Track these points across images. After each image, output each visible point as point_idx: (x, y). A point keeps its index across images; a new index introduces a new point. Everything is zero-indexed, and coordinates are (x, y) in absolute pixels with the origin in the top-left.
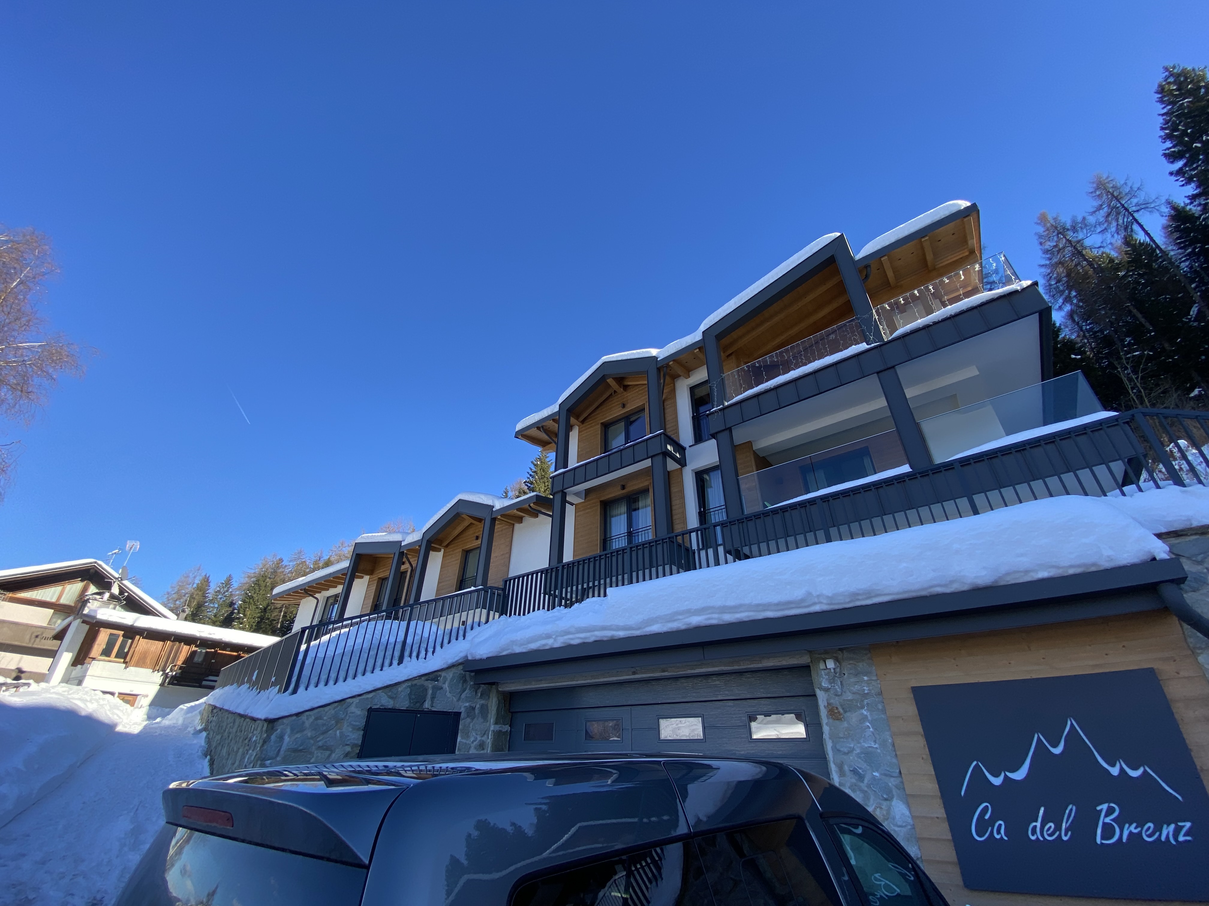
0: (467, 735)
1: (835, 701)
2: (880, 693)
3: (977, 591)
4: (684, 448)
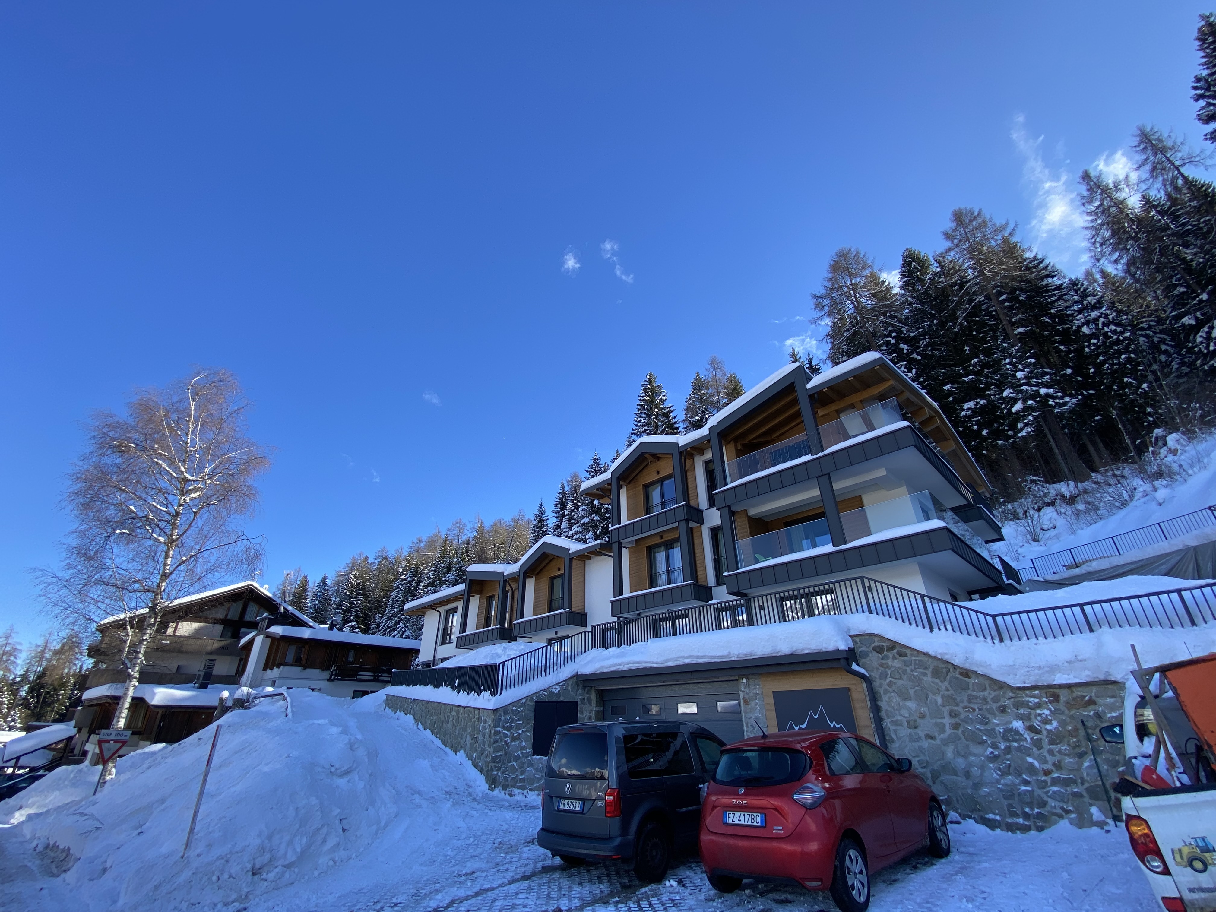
0: (582, 713)
1: (747, 696)
2: (762, 694)
3: (786, 656)
4: (702, 511)
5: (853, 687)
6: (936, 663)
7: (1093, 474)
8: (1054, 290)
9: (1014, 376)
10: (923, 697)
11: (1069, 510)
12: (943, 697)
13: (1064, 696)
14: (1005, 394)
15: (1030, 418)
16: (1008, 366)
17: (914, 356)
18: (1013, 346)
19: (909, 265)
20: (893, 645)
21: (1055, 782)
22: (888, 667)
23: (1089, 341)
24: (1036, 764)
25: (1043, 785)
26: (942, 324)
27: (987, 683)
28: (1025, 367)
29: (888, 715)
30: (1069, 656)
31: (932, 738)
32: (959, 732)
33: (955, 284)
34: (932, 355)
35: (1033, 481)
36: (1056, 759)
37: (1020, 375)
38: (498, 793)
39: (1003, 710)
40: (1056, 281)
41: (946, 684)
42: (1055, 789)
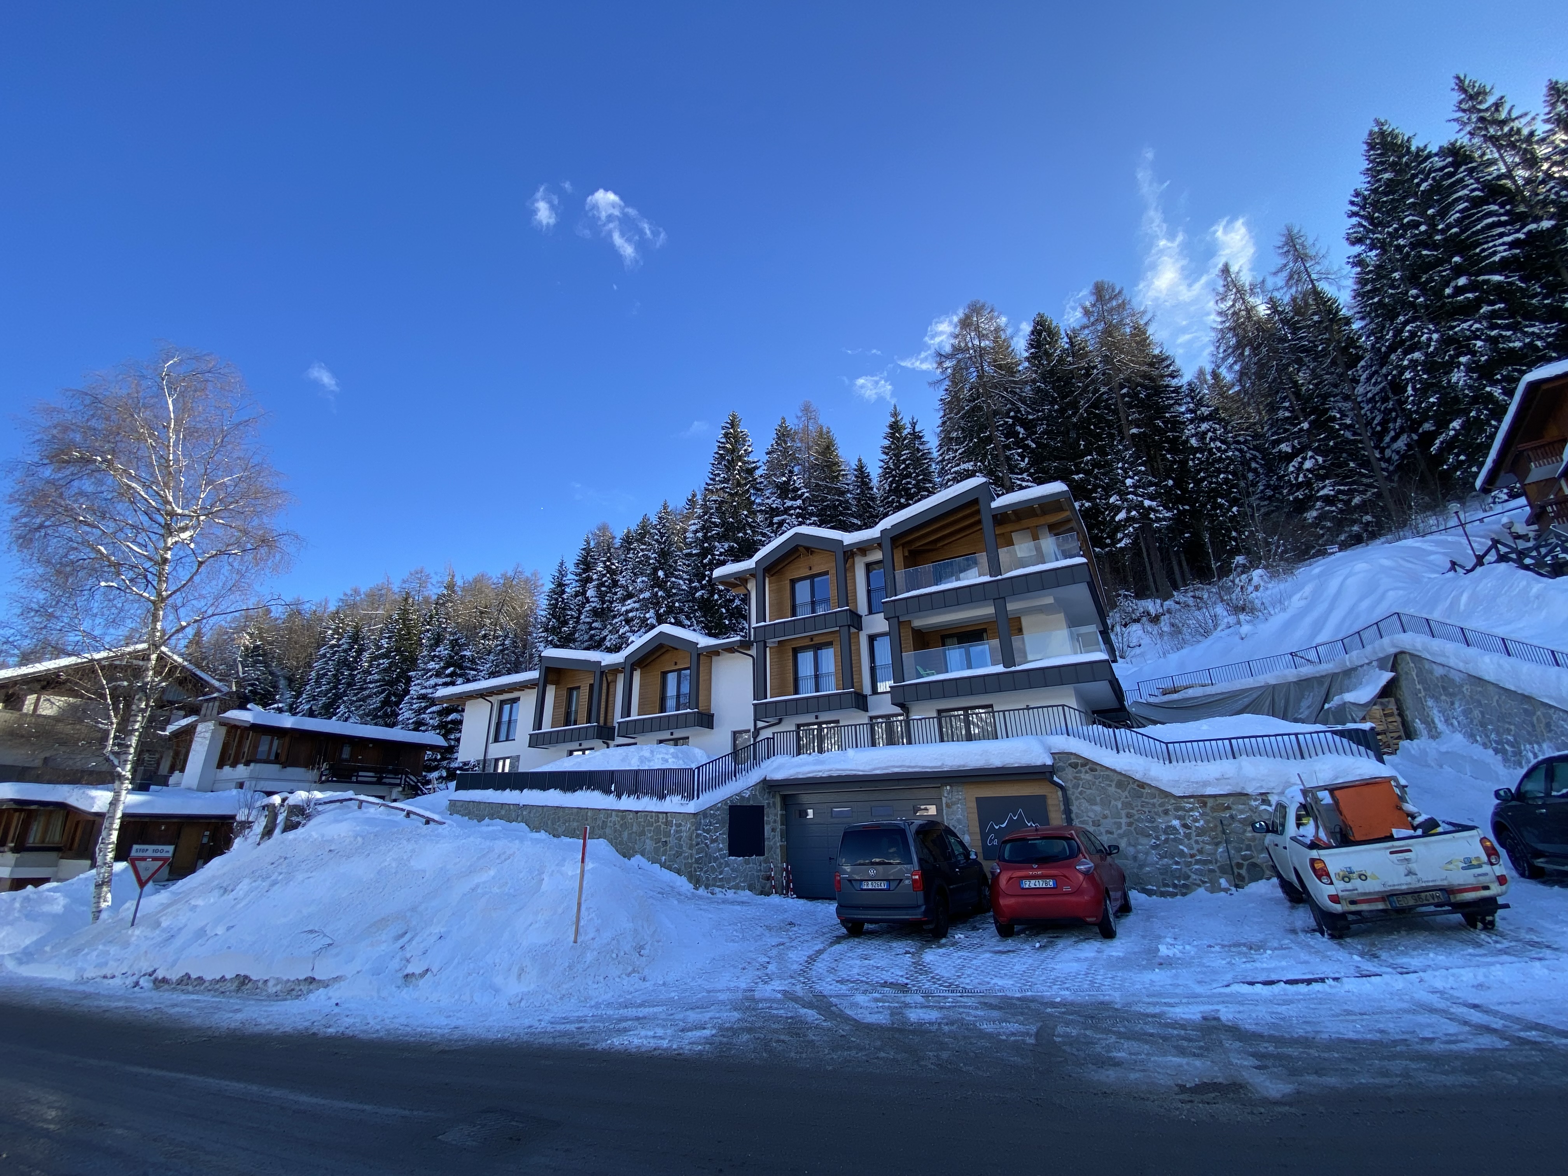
0: (768, 817)
1: (949, 801)
2: (965, 799)
4: (861, 617)
5: (1049, 795)
6: (1120, 777)
7: (1175, 593)
8: (1173, 392)
9: (1123, 483)
10: (1106, 802)
11: (1154, 629)
12: (1123, 803)
13: (1210, 803)
14: (1112, 500)
15: (1131, 529)
16: (1120, 471)
17: (1029, 442)
18: (1127, 450)
19: (1040, 334)
20: (1086, 762)
21: (1198, 862)
22: (1081, 779)
23: (1194, 455)
24: (1186, 850)
25: (1189, 864)
26: (1062, 411)
27: (1157, 793)
28: (1135, 475)
29: (1077, 817)
30: (1218, 775)
31: (1111, 833)
32: (1132, 829)
33: (1083, 368)
34: (1047, 445)
35: (1126, 596)
36: (1199, 847)
37: (1129, 482)
38: (702, 891)
39: (1166, 812)
40: (1174, 382)
41: (1126, 793)
42: (1197, 867)
